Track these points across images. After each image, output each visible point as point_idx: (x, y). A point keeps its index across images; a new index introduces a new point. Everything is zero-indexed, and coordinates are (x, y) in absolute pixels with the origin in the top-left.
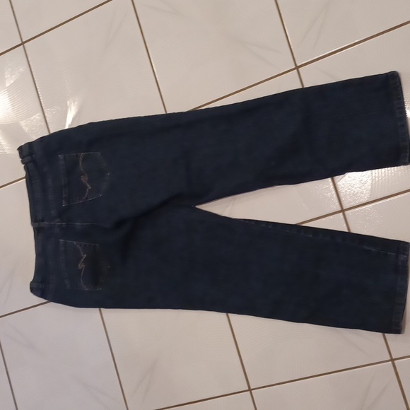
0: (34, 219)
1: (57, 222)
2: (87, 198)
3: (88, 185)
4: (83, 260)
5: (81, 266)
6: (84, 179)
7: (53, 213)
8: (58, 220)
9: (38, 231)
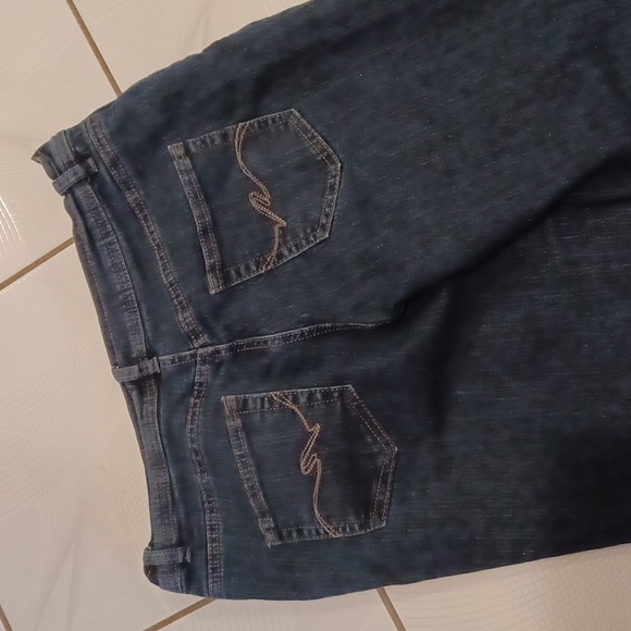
0: (121, 355)
1: (202, 347)
2: (280, 256)
3: (275, 217)
4: (311, 443)
5: (311, 463)
6: (259, 201)
7: (186, 319)
8: (204, 339)
9: (138, 389)
